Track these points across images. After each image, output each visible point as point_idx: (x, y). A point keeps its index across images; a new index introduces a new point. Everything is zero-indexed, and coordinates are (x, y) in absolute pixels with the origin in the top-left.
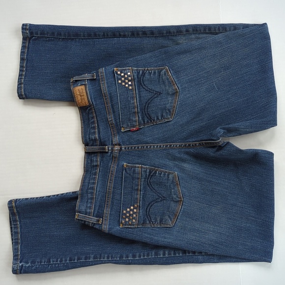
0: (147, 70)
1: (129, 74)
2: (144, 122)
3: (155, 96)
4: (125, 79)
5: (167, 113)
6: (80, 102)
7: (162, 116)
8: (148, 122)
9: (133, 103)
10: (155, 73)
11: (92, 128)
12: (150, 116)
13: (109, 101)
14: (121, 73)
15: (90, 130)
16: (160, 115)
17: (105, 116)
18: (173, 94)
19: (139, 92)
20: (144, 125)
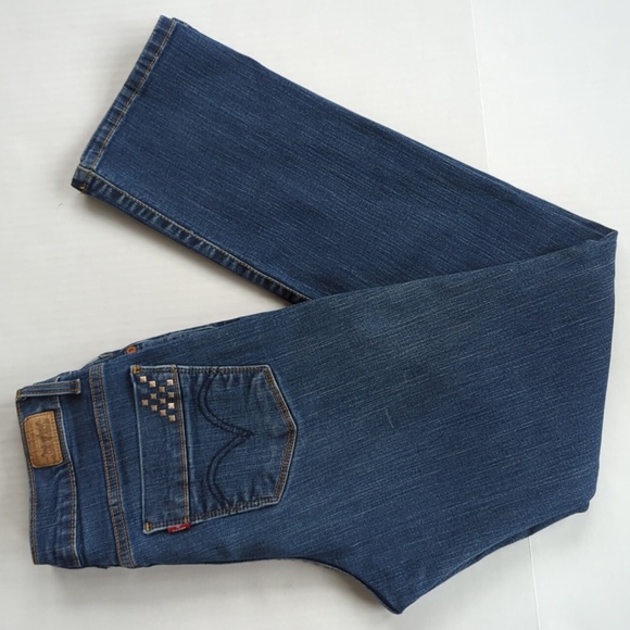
0: (218, 371)
1: (170, 382)
2: (205, 507)
3: (237, 441)
4: (161, 395)
5: (265, 484)
6: (39, 454)
7: (252, 492)
8: (214, 508)
9: (178, 459)
10: (236, 379)
11: (61, 523)
12: (220, 493)
13: (114, 452)
14: (150, 378)
15: (55, 530)
16: (246, 489)
17: (100, 492)
18: (283, 436)
19: (195, 428)
20: (204, 517)
